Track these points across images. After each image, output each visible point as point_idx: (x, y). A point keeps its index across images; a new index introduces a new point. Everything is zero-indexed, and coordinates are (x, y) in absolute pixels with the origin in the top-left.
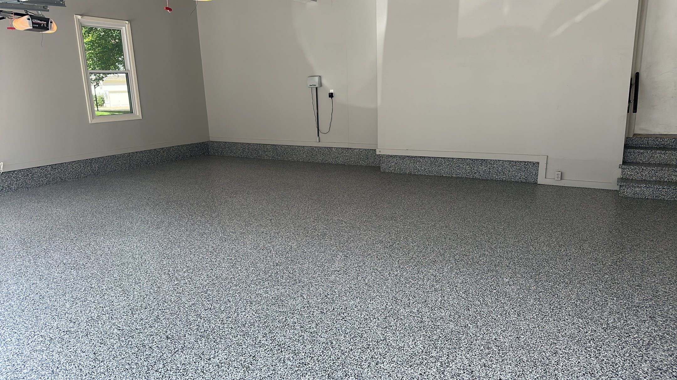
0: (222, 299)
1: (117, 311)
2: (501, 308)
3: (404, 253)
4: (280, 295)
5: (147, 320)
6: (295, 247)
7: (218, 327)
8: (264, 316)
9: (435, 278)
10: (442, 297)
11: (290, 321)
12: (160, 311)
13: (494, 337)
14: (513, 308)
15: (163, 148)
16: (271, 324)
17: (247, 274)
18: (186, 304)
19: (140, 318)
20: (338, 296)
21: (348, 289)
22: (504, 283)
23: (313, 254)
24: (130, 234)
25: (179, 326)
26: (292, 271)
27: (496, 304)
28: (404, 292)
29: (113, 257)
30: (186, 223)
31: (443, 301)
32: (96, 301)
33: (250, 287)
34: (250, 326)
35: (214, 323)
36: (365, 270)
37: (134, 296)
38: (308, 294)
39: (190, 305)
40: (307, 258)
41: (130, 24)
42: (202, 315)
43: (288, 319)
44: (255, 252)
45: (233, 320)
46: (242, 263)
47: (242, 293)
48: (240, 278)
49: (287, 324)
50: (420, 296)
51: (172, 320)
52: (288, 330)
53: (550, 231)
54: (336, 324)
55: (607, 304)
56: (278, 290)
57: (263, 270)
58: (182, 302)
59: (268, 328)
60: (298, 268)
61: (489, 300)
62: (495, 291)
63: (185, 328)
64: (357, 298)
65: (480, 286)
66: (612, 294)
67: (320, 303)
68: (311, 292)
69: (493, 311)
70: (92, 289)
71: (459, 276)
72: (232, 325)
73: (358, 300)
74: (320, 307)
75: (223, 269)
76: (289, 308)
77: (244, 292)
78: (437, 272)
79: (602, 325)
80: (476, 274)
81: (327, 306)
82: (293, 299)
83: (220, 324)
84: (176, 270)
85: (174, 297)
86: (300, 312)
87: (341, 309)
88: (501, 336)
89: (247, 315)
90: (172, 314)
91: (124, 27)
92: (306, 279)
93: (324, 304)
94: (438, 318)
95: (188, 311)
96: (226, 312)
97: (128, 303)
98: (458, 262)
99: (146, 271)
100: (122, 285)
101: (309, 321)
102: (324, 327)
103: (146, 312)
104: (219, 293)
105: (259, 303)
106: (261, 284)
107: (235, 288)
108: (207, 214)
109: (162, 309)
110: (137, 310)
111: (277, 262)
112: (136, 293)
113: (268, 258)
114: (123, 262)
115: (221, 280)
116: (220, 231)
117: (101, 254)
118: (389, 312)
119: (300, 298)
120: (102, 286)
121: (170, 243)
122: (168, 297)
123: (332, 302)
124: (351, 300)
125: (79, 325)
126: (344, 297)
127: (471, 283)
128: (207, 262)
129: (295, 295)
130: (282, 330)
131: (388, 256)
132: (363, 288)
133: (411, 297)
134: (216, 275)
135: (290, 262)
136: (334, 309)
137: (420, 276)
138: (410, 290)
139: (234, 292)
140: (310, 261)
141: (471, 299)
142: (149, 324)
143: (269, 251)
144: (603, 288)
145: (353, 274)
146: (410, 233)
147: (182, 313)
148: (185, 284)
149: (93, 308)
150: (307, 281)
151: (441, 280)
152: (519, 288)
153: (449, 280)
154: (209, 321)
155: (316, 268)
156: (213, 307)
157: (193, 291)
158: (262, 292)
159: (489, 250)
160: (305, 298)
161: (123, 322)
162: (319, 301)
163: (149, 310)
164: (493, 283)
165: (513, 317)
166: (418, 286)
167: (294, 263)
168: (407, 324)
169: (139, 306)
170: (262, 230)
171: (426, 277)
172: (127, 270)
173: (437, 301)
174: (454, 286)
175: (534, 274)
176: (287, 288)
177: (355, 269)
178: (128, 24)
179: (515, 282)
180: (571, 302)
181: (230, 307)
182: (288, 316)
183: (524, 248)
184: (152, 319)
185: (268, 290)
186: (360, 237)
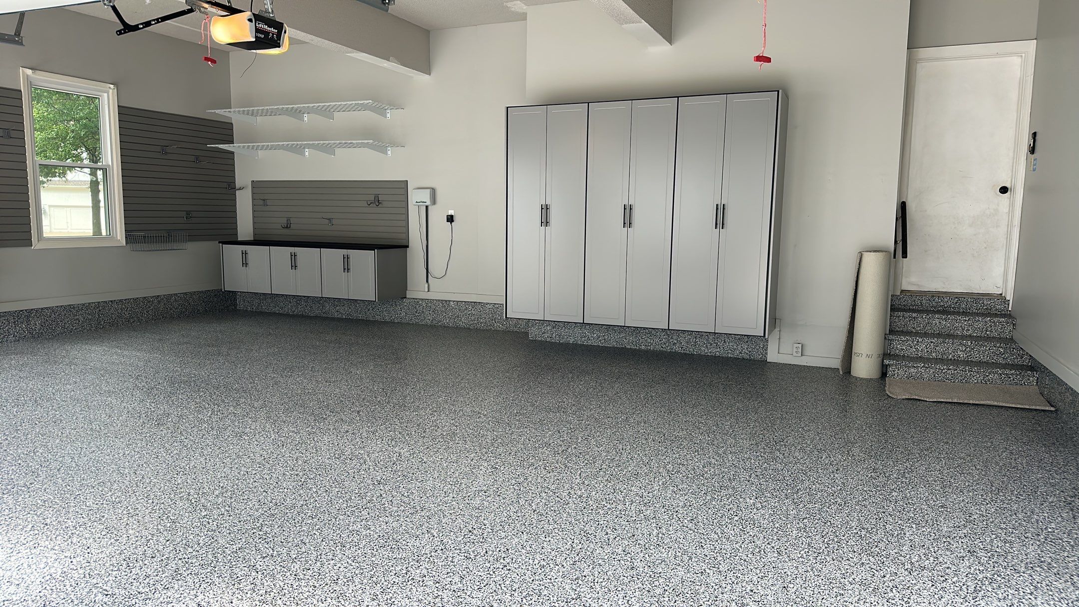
0: (290, 539)
1: (99, 562)
2: (751, 543)
3: (587, 462)
4: (392, 532)
5: (158, 577)
6: (407, 454)
7: (290, 586)
8: (369, 566)
9: (641, 499)
10: (658, 529)
11: (416, 573)
12: (180, 562)
13: (749, 588)
14: (768, 544)
15: (158, 296)
16: (383, 579)
17: (329, 498)
18: (226, 548)
19: (145, 574)
20: (491, 531)
21: (506, 519)
22: (748, 506)
23: (438, 464)
24: (109, 434)
25: (219, 585)
26: (406, 493)
27: (742, 537)
28: (597, 523)
29: (82, 473)
30: (210, 417)
31: (660, 535)
32: (56, 548)
33: (337, 520)
34: (347, 583)
35: (281, 578)
36: (528, 489)
37: (128, 537)
38: (440, 528)
39: (235, 550)
40: (429, 472)
41: (116, 90)
42: (258, 566)
43: (412, 570)
44: (338, 463)
45: (315, 574)
46: (316, 481)
47: (324, 529)
48: (317, 505)
49: (410, 579)
50: (624, 527)
51: (204, 576)
52: (413, 587)
53: (800, 430)
54: (494, 576)
55: (905, 534)
56: (387, 523)
57: (357, 492)
58: (220, 545)
59: (378, 585)
60: (417, 488)
61: (731, 532)
62: (736, 518)
63: (231, 588)
64: (522, 533)
65: (713, 511)
66: (909, 520)
67: (462, 542)
68: (444, 525)
69: (740, 548)
70: (46, 527)
71: (677, 496)
72: (314, 582)
73: (525, 537)
74: (463, 549)
75: (286, 490)
76: (410, 552)
77: (327, 528)
78: (643, 490)
79: (903, 564)
80: (703, 492)
81: (474, 548)
82: (415, 538)
83: (292, 581)
84: (201, 494)
85: (204, 537)
86: (429, 558)
87: (499, 551)
88: (759, 586)
89: (339, 565)
90: (204, 566)
91: (106, 95)
92: (433, 506)
93: (468, 544)
94: (657, 561)
95: (232, 561)
96: (301, 560)
97: (118, 550)
98: (672, 474)
99: (146, 495)
100: (103, 519)
101: (448, 573)
102: (474, 581)
103: (155, 563)
104: (283, 530)
105: (357, 544)
106: (357, 514)
107: (311, 521)
108: (244, 402)
109: (185, 558)
110: (136, 561)
111: (379, 479)
112: (131, 532)
113: (362, 473)
114: (101, 480)
115: (284, 508)
116: (271, 430)
117: (58, 467)
118: (578, 555)
119: (427, 535)
120: (66, 520)
121: (185, 449)
122: (192, 538)
123: (481, 540)
124: (513, 536)
125: (28, 589)
126: (501, 532)
127: (699, 506)
128: (255, 479)
129: (418, 531)
130: (403, 588)
131: (562, 466)
132: (530, 516)
133: (609, 530)
134: (273, 501)
135: (401, 478)
136: (486, 551)
137: (618, 497)
138: (605, 519)
139: (310, 528)
140: (436, 476)
141: (704, 531)
142: (162, 583)
143: (362, 461)
144: (894, 510)
145: (510, 496)
146: (591, 431)
147: (221, 564)
148: (221, 516)
149: (51, 560)
150: (434, 508)
151: (651, 502)
152: (772, 512)
153: (664, 503)
154: (273, 576)
155: (446, 488)
156: (275, 552)
157: (236, 528)
158: (360, 527)
159: (716, 457)
160: (436, 535)
161: (112, 582)
162: (459, 539)
163: (159, 559)
164: (731, 506)
165: (772, 556)
166: (618, 512)
167: (409, 480)
168: (610, 572)
169: (141, 553)
170: (345, 427)
171: (628, 497)
172: (110, 493)
173: (652, 536)
174: (674, 511)
175: (789, 491)
176: (402, 520)
177: (512, 487)
178: (114, 89)
179: (764, 504)
180: (852, 531)
181: (306, 552)
182: (410, 565)
183: (767, 454)
184: (166, 575)
185: (369, 523)
186: (513, 438)
